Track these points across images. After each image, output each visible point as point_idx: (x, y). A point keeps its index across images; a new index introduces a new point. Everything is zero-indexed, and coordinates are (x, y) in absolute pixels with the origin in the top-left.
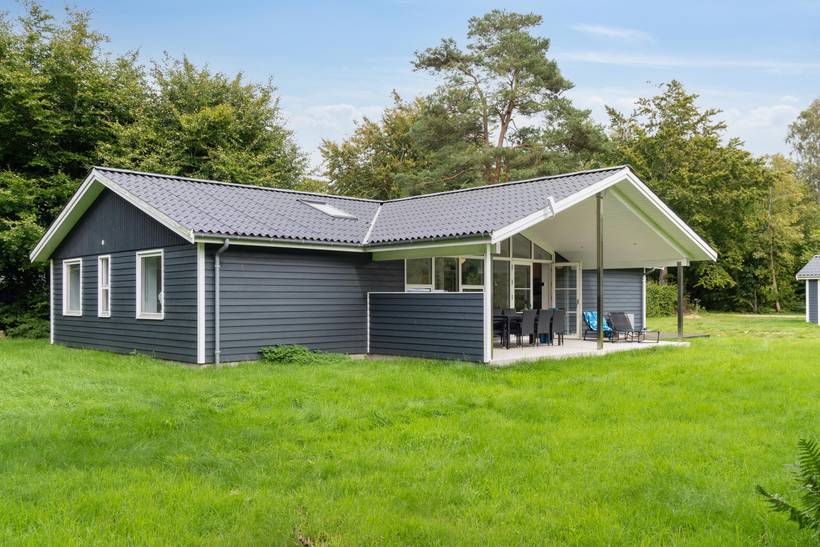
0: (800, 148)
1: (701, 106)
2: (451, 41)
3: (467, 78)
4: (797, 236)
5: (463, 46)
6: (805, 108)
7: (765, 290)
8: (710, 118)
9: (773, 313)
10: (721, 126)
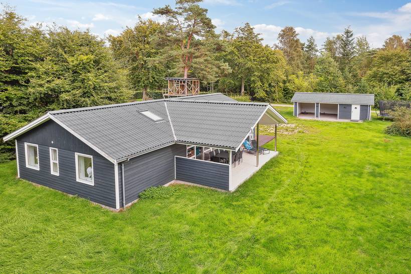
0: (281, 41)
1: (255, 32)
2: (169, 6)
3: (174, 20)
4: (285, 78)
5: (173, 7)
6: (283, 29)
7: (274, 95)
8: (258, 36)
9: (276, 103)
10: (262, 39)
